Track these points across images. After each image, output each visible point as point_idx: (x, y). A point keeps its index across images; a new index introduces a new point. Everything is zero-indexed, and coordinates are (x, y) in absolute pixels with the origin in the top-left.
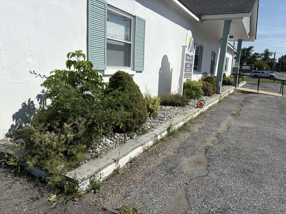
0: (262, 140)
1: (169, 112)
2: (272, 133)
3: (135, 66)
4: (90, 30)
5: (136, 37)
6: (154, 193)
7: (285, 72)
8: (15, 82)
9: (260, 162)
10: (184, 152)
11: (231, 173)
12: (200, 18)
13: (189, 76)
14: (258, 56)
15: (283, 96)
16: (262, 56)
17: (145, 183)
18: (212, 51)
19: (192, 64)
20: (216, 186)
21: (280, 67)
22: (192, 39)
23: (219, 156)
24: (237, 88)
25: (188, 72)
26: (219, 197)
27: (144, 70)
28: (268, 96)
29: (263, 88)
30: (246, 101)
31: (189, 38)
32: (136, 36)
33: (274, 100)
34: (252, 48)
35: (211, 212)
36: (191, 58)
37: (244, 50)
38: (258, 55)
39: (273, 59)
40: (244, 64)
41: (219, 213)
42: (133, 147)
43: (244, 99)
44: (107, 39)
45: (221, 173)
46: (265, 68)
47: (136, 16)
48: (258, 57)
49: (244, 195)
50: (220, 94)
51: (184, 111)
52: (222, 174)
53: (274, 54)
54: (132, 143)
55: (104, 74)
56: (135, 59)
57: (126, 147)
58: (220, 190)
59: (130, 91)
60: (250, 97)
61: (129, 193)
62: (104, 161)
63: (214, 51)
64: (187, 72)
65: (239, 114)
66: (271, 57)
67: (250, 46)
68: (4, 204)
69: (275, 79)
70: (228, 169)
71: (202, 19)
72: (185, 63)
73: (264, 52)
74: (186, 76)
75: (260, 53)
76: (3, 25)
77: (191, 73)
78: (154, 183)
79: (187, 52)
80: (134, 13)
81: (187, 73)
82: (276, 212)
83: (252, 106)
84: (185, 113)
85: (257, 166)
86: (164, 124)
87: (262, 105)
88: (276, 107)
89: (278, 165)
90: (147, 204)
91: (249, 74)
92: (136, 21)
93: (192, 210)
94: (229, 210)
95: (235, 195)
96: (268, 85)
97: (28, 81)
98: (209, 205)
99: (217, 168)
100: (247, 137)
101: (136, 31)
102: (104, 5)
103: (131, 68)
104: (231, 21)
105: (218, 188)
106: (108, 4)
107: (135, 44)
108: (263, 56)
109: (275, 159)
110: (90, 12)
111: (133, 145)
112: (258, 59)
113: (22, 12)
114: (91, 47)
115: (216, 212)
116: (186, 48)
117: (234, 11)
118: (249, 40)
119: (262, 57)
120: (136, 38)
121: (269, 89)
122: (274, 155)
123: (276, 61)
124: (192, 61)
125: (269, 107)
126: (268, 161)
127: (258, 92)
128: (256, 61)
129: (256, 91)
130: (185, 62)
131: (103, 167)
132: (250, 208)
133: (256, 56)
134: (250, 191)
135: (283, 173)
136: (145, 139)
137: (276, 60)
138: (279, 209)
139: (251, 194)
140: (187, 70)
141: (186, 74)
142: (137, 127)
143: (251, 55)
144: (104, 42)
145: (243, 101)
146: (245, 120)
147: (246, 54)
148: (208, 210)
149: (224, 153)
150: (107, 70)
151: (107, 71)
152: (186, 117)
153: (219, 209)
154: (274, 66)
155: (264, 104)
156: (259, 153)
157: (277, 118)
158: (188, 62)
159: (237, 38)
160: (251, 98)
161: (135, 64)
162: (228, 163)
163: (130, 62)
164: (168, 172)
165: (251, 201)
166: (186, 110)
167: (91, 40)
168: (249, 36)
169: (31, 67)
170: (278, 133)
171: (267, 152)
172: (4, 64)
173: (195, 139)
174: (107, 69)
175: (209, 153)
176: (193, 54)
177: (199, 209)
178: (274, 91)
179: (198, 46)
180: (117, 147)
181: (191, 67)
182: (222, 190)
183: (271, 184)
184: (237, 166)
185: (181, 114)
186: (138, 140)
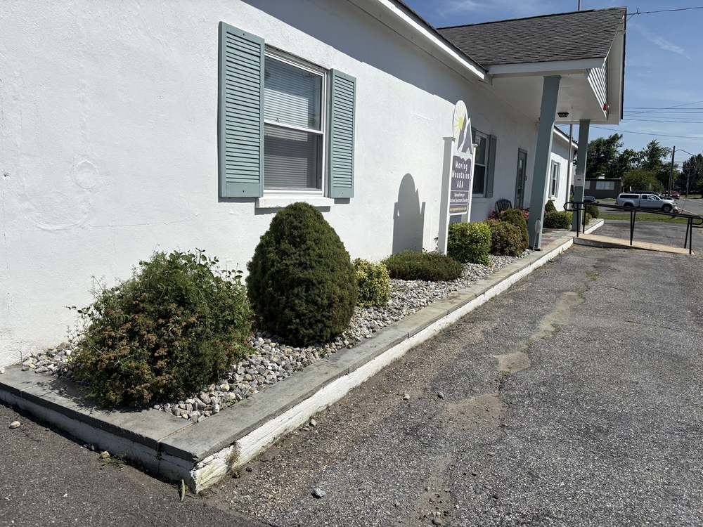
0: (635, 357)
1: (414, 295)
2: (660, 342)
3: (332, 187)
4: (224, 104)
5: (333, 119)
6: (374, 483)
7: (700, 196)
8: (50, 228)
9: (627, 410)
10: (447, 387)
11: (557, 435)
12: (486, 72)
13: (462, 209)
14: (633, 157)
15: (692, 253)
16: (642, 157)
17: (353, 459)
18: (519, 149)
19: (469, 180)
20: (520, 464)
21: (688, 184)
22: (468, 121)
23: (530, 396)
24: (581, 236)
25: (460, 198)
26: (524, 490)
27: (353, 197)
28: (656, 255)
29: (645, 236)
30: (601, 267)
31: (461, 119)
32: (333, 115)
33: (669, 264)
34: (618, 138)
35: (504, 524)
36: (465, 167)
37: (599, 143)
38: (632, 155)
39: (669, 163)
40: (600, 178)
41: (524, 525)
42: (326, 378)
43: (596, 262)
44: (266, 124)
45: (534, 436)
46: (650, 186)
47: (332, 69)
48: (634, 160)
49: (584, 484)
50: (539, 250)
51: (450, 291)
52: (536, 438)
53: (670, 154)
54: (324, 368)
55: (257, 207)
56: (332, 171)
57: (309, 378)
58: (529, 473)
59: (319, 245)
60: (614, 257)
61: (315, 482)
62: (257, 411)
63: (523, 147)
64: (458, 198)
65: (584, 298)
66: (666, 160)
67: (613, 135)
68: (25, 510)
69: (676, 214)
70: (551, 425)
71: (490, 73)
72: (452, 178)
73: (646, 148)
74: (455, 209)
75: (636, 151)
76: (23, 97)
77: (466, 200)
78: (375, 459)
79: (455, 151)
80: (329, 64)
81: (457, 201)
82: (657, 521)
83: (616, 280)
84: (453, 297)
85: (619, 418)
86: (402, 322)
87: (639, 275)
88: (674, 280)
89: (668, 415)
90: (358, 508)
91: (612, 202)
92: (334, 81)
93: (461, 520)
94: (547, 518)
95: (562, 484)
96: (657, 229)
97: (80, 227)
98: (501, 509)
99: (524, 424)
100: (598, 352)
101: (334, 105)
102: (259, 46)
103: (323, 192)
104: (559, 78)
105: (524, 468)
106: (266, 45)
107: (332, 136)
108: (646, 158)
109: (662, 403)
110: (224, 63)
111: (326, 373)
112: (632, 164)
113: (68, 68)
114: (228, 145)
115: (518, 523)
116: (453, 142)
117: (565, 54)
118: (607, 121)
119: (642, 160)
120: (333, 122)
121: (659, 237)
122: (660, 393)
123: (678, 169)
124: (469, 172)
125: (657, 281)
126: (646, 406)
127: (631, 244)
128: (628, 169)
129: (627, 243)
130: (451, 174)
131: (255, 424)
132: (598, 514)
133: (628, 158)
134: (599, 475)
135: (679, 434)
136: (354, 358)
137: (676, 166)
138: (664, 514)
139: (600, 481)
140: (456, 195)
141: (455, 203)
142: (336, 330)
143: (617, 155)
144: (258, 132)
145: (594, 267)
146: (597, 311)
147: (604, 153)
148: (499, 520)
149: (543, 389)
150: (265, 197)
151: (265, 200)
152: (454, 305)
153: (523, 516)
154: (672, 181)
155: (645, 272)
156: (624, 388)
157: (674, 307)
158: (459, 175)
159: (575, 116)
160: (613, 259)
161: (332, 182)
162: (549, 412)
163: (321, 178)
164: (408, 434)
165: (599, 498)
166: (456, 290)
167: (228, 127)
168: (605, 112)
169: (88, 192)
170: (674, 343)
171: (645, 387)
172: (23, 186)
173: (475, 357)
174: (264, 195)
175: (505, 390)
176: (471, 156)
177: (478, 517)
178: (670, 241)
179: (485, 137)
180: (287, 379)
181: (466, 187)
182: (534, 474)
183: (649, 460)
184: (572, 420)
185: (444, 300)
186: (338, 362)
